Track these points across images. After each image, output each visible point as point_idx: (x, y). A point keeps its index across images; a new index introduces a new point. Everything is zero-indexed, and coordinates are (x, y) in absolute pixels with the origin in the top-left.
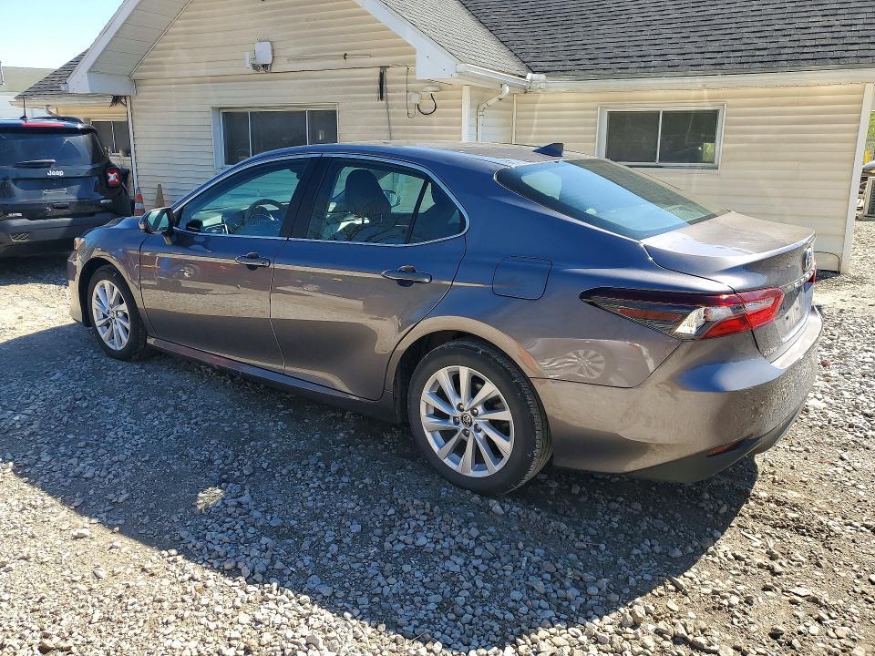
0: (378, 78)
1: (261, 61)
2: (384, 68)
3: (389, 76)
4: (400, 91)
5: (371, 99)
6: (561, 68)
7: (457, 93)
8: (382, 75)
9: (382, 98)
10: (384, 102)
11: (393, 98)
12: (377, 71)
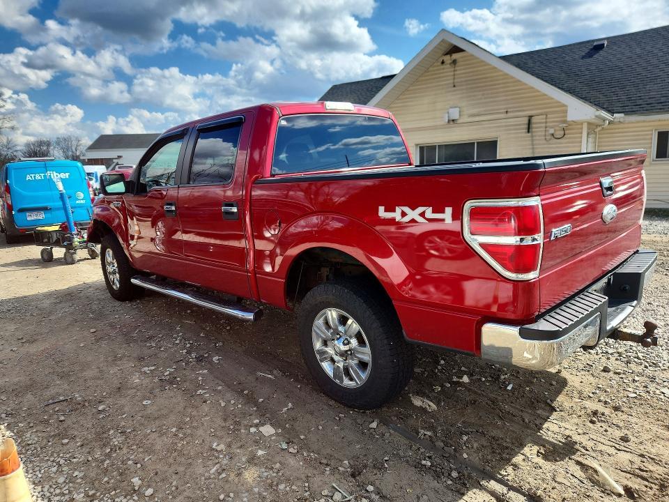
0: (527, 122)
1: (452, 118)
2: (530, 117)
3: (534, 120)
4: (541, 127)
5: (521, 133)
6: (631, 110)
7: (579, 126)
8: (529, 120)
9: (528, 132)
10: (530, 134)
11: (535, 132)
12: (527, 119)
